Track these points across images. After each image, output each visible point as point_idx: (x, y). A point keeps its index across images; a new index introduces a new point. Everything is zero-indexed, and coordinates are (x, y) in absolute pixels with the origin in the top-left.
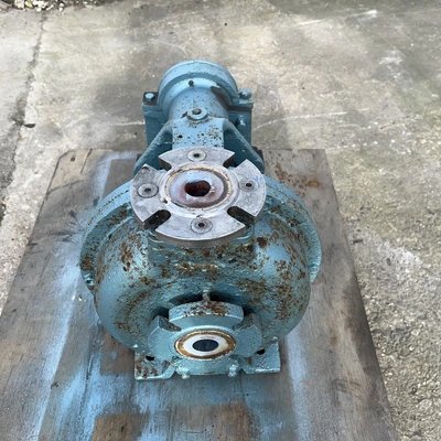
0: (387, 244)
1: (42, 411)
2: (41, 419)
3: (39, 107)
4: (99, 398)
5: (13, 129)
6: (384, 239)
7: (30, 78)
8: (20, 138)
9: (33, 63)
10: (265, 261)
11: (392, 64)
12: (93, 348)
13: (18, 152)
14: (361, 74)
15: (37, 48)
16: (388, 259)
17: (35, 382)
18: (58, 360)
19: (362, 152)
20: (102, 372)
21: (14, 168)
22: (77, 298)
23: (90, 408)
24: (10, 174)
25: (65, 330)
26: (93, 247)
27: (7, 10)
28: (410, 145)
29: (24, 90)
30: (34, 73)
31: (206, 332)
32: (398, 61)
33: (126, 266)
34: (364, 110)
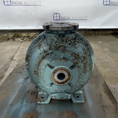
0: (113, 84)
1: (6, 112)
2: (5, 113)
3: (17, 57)
4: (25, 108)
5: (10, 61)
6: (112, 83)
7: (16, 52)
8: (11, 62)
9: (18, 50)
10: (79, 47)
11: (107, 50)
12: (25, 96)
13: (10, 65)
14: (99, 52)
15: (19, 47)
16: (114, 88)
17: (5, 104)
18: (13, 99)
19: (102, 66)
20: (27, 102)
21: (9, 68)
22: (22, 85)
23: (22, 111)
24: (7, 69)
25: (17, 92)
26: (30, 52)
27: (13, 41)
28: (115, 65)
29: (14, 54)
30: (18, 51)
31: (62, 69)
32: (108, 50)
33: (39, 47)
34: (101, 58)
